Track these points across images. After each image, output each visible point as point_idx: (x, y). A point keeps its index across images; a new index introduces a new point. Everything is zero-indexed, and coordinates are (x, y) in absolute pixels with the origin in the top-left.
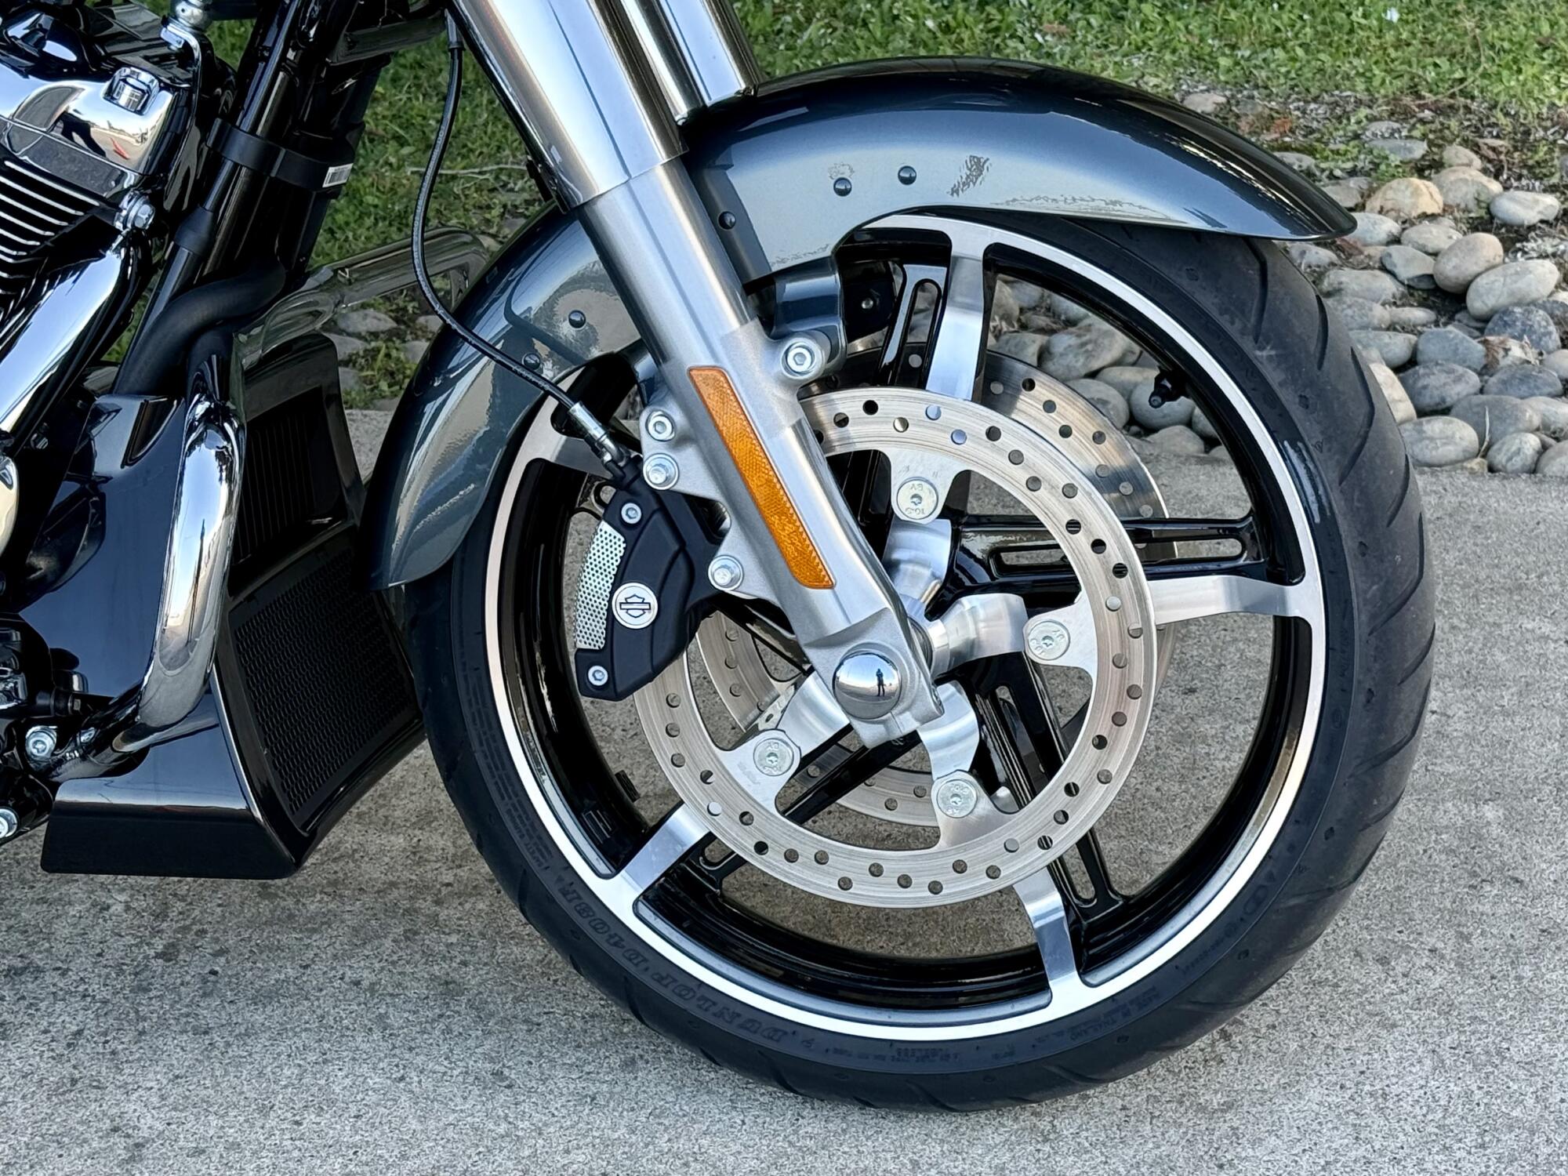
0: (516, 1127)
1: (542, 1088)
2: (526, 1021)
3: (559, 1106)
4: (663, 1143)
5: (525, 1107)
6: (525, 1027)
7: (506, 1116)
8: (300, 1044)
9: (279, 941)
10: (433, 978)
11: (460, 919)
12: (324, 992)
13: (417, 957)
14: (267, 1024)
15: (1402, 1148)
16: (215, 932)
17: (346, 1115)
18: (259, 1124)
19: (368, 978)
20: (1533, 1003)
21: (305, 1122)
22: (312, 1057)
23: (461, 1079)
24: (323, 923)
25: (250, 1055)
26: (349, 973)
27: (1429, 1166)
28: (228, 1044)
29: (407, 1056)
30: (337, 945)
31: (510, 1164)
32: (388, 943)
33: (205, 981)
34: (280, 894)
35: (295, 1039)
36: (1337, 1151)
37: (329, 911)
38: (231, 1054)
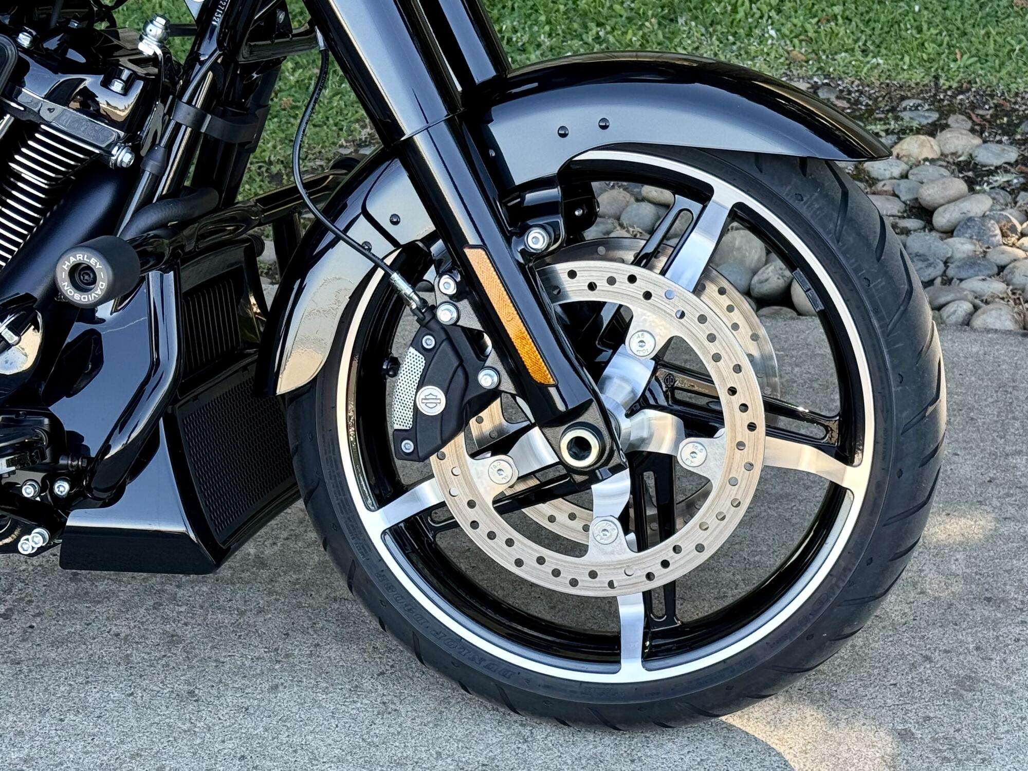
0: (195, 727)
1: (217, 702)
2: (216, 661)
3: (224, 713)
4: (283, 738)
5: (204, 714)
6: (215, 664)
7: (191, 719)
8: (74, 671)
9: (76, 608)
10: (165, 632)
11: (190, 597)
12: (96, 640)
13: (158, 619)
14: (57, 659)
15: (752, 752)
16: (38, 602)
17: (92, 716)
18: (37, 720)
19: (124, 631)
20: (859, 662)
21: (66, 720)
22: (80, 679)
23: (168, 695)
24: (105, 598)
25: (42, 678)
26: (114, 628)
27: (767, 763)
28: (30, 671)
29: (138, 681)
30: (111, 612)
31: (186, 748)
32: (142, 611)
33: (25, 632)
34: (83, 579)
35: (72, 668)
36: (710, 753)
37: (110, 590)
38: (31, 677)
